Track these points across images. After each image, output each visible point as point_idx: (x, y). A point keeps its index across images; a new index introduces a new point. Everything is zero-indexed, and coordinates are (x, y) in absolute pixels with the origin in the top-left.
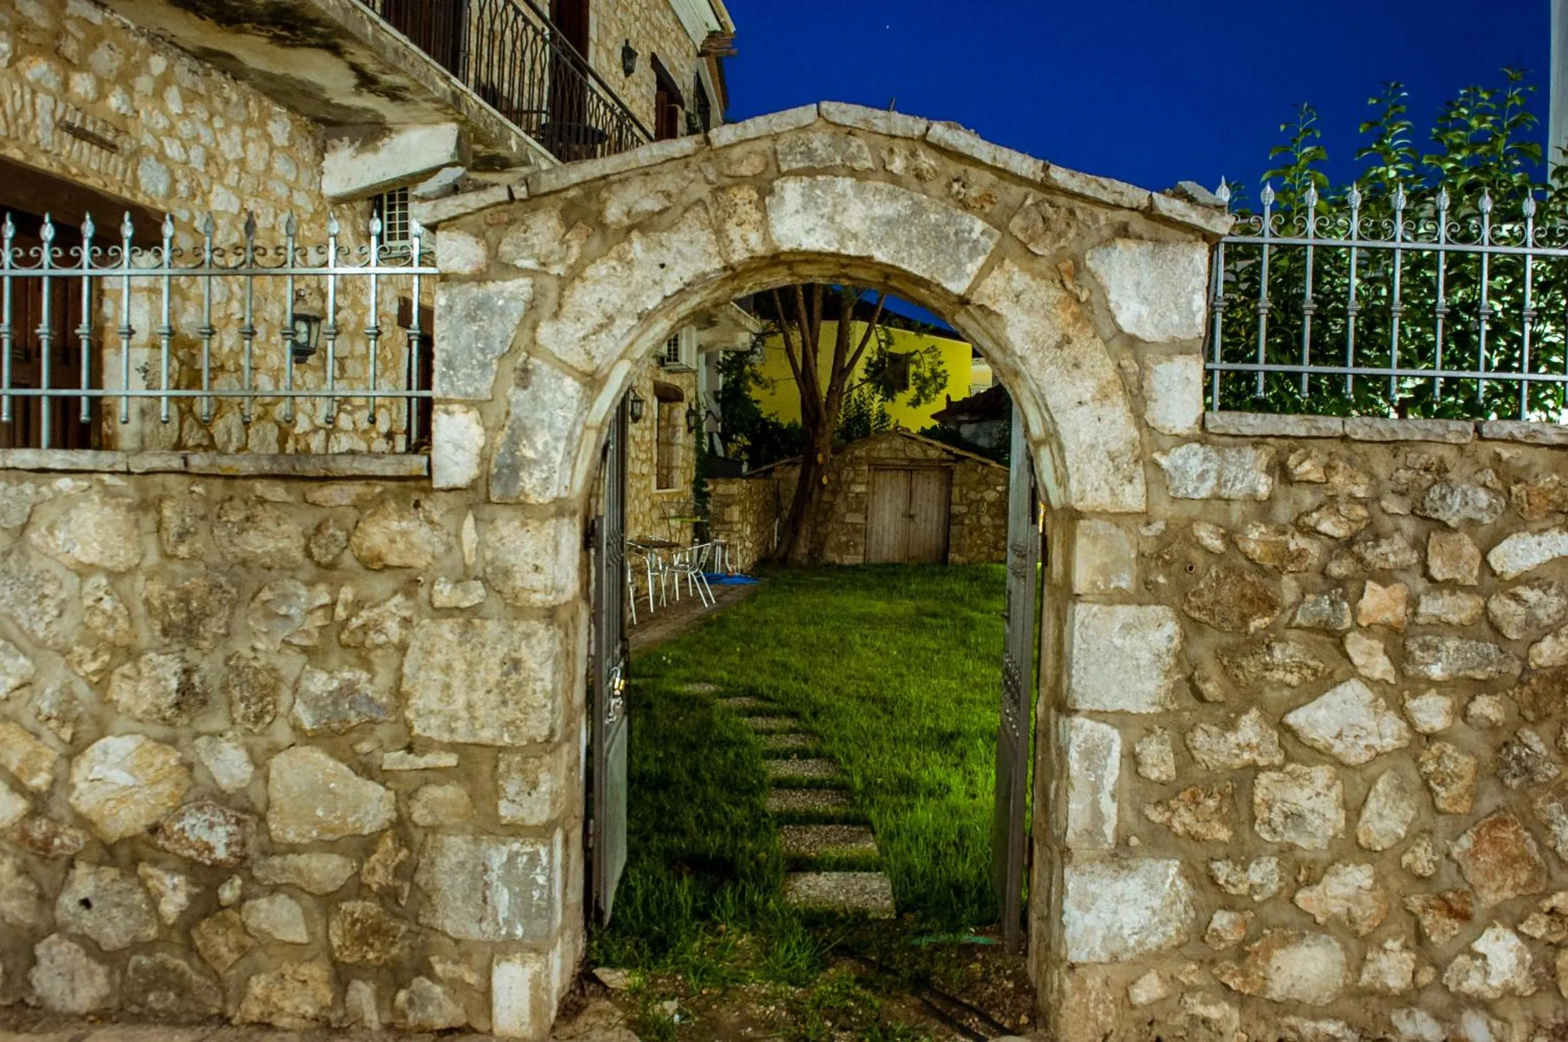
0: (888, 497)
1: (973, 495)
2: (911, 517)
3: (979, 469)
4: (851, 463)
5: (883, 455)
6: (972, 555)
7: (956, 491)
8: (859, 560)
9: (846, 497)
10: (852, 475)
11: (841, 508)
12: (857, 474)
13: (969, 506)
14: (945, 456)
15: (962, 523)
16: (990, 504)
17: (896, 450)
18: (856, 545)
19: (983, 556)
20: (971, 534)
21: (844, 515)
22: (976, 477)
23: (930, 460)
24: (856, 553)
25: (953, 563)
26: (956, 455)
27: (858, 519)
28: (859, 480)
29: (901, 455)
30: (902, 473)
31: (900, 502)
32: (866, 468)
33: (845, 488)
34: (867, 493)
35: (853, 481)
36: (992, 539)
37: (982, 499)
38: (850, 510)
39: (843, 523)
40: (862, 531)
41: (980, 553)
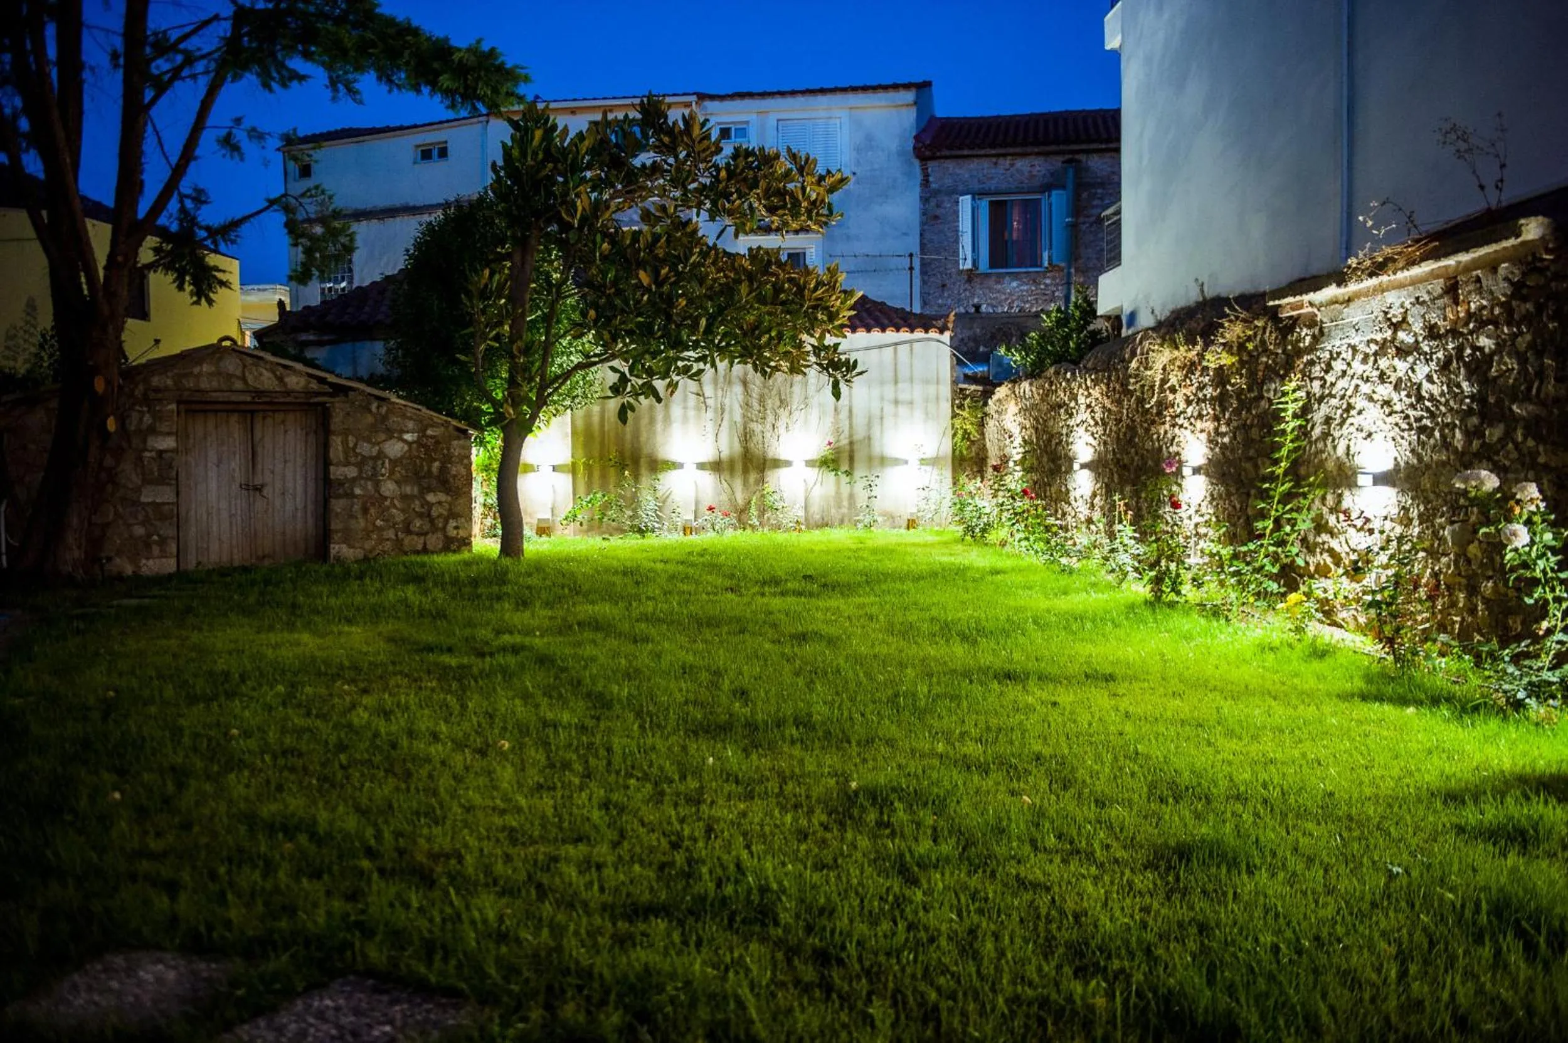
0: (212, 455)
1: (365, 449)
2: (259, 489)
3: (374, 407)
4: (146, 400)
5: (204, 384)
6: (368, 545)
7: (336, 441)
8: (169, 565)
9: (140, 459)
10: (147, 419)
11: (129, 474)
12: (158, 417)
13: (360, 465)
14: (314, 385)
15: (351, 495)
16: (395, 462)
17: (229, 376)
18: (163, 542)
19: (388, 545)
20: (365, 511)
21: (138, 490)
22: (370, 419)
23: (288, 393)
24: (164, 555)
25: (338, 559)
26: (331, 385)
27: (165, 495)
28: (164, 428)
29: (239, 385)
30: (234, 418)
31: (236, 465)
32: (173, 407)
33: (136, 442)
34: (175, 451)
35: (152, 431)
36: (399, 517)
37: (381, 455)
38: (147, 481)
39: (136, 503)
40: (174, 516)
41: (381, 540)
